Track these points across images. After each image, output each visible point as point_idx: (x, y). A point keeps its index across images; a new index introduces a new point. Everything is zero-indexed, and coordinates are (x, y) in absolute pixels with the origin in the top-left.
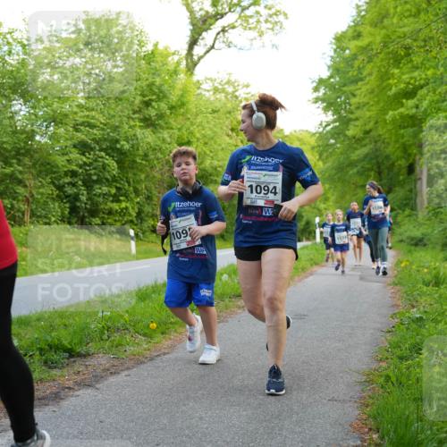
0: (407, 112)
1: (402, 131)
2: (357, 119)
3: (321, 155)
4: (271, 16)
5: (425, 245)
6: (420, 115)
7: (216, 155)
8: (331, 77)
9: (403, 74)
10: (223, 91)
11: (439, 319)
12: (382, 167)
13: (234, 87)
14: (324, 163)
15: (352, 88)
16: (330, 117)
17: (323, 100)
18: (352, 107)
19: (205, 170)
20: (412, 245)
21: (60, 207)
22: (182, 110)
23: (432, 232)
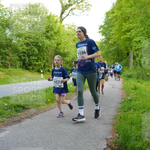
0: (127, 37)
1: (126, 42)
2: (112, 38)
4: (86, 6)
5: (132, 77)
6: (131, 37)
7: (68, 48)
8: (104, 25)
9: (127, 25)
10: (71, 28)
11: (136, 100)
12: (119, 53)
13: (75, 27)
14: (102, 51)
15: (111, 28)
16: (104, 37)
17: (102, 32)
18: (111, 35)
19: (65, 53)
20: (128, 77)
21: (20, 63)
22: (58, 34)
23: (134, 73)
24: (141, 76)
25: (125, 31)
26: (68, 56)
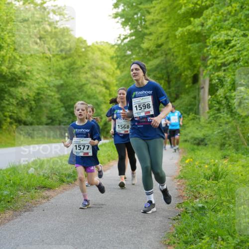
0: (194, 29)
1: (189, 46)
2: (151, 34)
3: (119, 64)
5: (206, 145)
6: (205, 32)
7: (25, 60)
11: (218, 208)
12: (171, 77)
14: (122, 72)
15: (147, 6)
16: (127, 31)
17: (122, 16)
18: (147, 23)
19: (14, 74)
20: (194, 144)
23: (212, 133)
24: (232, 141)
25: (188, 12)
26: (24, 85)
